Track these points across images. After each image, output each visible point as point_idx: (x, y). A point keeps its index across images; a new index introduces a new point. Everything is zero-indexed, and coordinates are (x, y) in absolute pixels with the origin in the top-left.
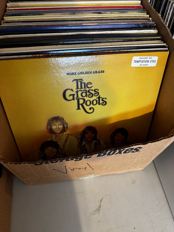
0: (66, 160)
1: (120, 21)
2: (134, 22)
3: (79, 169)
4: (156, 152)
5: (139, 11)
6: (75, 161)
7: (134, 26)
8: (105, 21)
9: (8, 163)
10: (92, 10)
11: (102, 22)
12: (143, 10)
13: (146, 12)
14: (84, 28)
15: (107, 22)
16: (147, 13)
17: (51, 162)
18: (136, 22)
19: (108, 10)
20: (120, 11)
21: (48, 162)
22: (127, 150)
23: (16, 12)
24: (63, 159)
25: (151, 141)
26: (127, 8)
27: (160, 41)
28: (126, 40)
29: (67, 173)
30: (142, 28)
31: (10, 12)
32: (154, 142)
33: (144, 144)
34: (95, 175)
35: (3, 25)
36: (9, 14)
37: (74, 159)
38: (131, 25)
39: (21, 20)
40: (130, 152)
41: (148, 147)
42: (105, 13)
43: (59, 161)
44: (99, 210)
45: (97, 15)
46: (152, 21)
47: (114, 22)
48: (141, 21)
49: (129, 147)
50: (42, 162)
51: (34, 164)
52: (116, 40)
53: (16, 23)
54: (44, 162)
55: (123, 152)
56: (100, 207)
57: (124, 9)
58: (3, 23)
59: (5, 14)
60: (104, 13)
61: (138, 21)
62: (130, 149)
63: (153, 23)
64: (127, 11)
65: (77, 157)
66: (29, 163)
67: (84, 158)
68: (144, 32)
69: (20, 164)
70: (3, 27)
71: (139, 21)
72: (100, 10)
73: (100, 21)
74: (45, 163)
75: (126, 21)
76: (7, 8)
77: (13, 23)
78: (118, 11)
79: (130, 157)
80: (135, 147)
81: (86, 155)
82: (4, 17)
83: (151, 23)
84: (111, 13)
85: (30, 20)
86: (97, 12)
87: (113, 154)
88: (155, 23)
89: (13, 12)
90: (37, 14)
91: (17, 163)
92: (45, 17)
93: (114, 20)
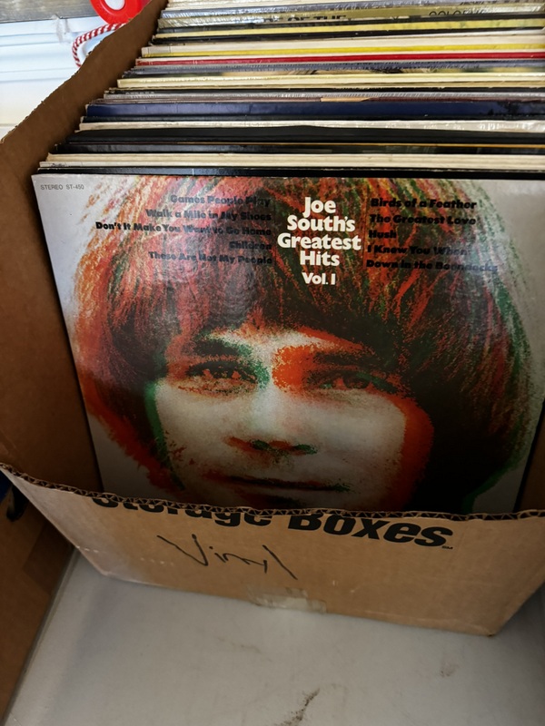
0: (186, 511)
3: (244, 560)
6: (216, 522)
7: (496, 108)
17: (141, 507)
19: (428, 64)
21: (135, 505)
22: (397, 528)
25: (485, 515)
29: (206, 564)
30: (524, 115)
31: (140, 70)
32: (499, 518)
33: (456, 519)
34: (309, 601)
37: (214, 516)
41: (480, 537)
42: (414, 70)
43: (166, 509)
49: (400, 515)
50: (116, 499)
51: (91, 499)
54: (121, 500)
56: (301, 719)
58: (109, 93)
59: (126, 74)
62: (406, 529)
64: (491, 68)
66: (78, 493)
67: (246, 520)
74: (125, 506)
76: (138, 60)
77: (132, 95)
78: (462, 65)
79: (418, 563)
80: (423, 522)
81: (251, 512)
82: (119, 81)
84: (433, 71)
89: (148, 69)
91: (45, 484)
93: (434, 90)
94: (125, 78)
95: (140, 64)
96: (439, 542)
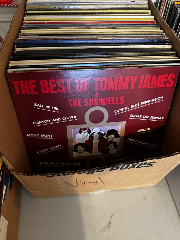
0: (78, 173)
1: (134, 36)
2: (148, 37)
3: (90, 183)
4: (169, 167)
5: (153, 26)
6: (87, 174)
7: (148, 41)
8: (119, 36)
9: (20, 174)
10: (106, 25)
11: (117, 36)
12: (157, 25)
13: (160, 27)
14: (100, 42)
15: (121, 36)
16: (160, 29)
17: (63, 175)
18: (150, 37)
19: (122, 25)
20: (134, 26)
21: (60, 175)
22: (141, 164)
23: (32, 25)
24: (75, 172)
25: (165, 156)
26: (141, 24)
27: (174, 56)
28: (141, 55)
29: (77, 186)
30: (156, 43)
31: (26, 26)
32: (168, 156)
33: (158, 159)
34: (105, 190)
35: (20, 38)
36: (26, 28)
37: (87, 172)
38: (145, 40)
39: (37, 33)
40: (143, 166)
41: (162, 162)
42: (120, 28)
43: (71, 173)
44: (109, 227)
45: (112, 29)
46: (165, 36)
47: (128, 36)
48: (155, 36)
49: (143, 161)
50: (54, 174)
51: (45, 176)
52: (131, 55)
53: (33, 36)
54: (56, 174)
55: (136, 166)
56: (110, 223)
57: (138, 25)
58: (21, 36)
59: (22, 28)
60: (118, 28)
61: (151, 36)
62: (143, 164)
63: (167, 38)
64: (141, 27)
65: (89, 170)
66: (41, 175)
67: (97, 171)
68: (159, 47)
69: (32, 175)
70: (21, 39)
71: (153, 36)
72: (114, 25)
73: (115, 36)
74: (57, 176)
75: (140, 36)
76: (24, 22)
77: (29, 36)
78: (132, 26)
79: (142, 172)
80: (148, 161)
81: (99, 169)
82: (21, 31)
83: (165, 38)
84: (125, 27)
85: (47, 33)
86: (111, 27)
87: (126, 168)
88: (169, 39)
89: (29, 25)
90: (53, 28)
91: (29, 175)
92: (61, 30)
93: (128, 34)
96: (151, 165)
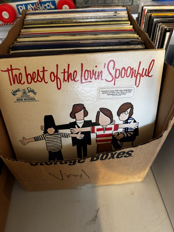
0: (60, 163)
3: (75, 176)
4: (150, 157)
8: (100, 40)
9: (6, 158)
10: (90, 33)
12: (134, 32)
16: (137, 34)
19: (103, 33)
21: (43, 164)
24: (57, 162)
29: (63, 179)
32: (144, 144)
36: (21, 37)
40: (123, 156)
41: (140, 151)
42: (101, 35)
43: (53, 163)
44: (95, 221)
45: (94, 36)
53: (26, 43)
54: (39, 163)
55: (115, 156)
56: (96, 217)
57: (118, 32)
58: (16, 43)
62: (122, 153)
63: (142, 40)
66: (25, 162)
67: (78, 162)
72: (97, 33)
77: (23, 43)
78: (112, 33)
80: (126, 150)
82: (17, 39)
83: (139, 40)
84: (106, 34)
87: (106, 158)
89: (25, 36)
91: (15, 160)
92: (50, 38)
93: (107, 39)
94: (19, 38)
95: (22, 34)
96: (130, 155)
